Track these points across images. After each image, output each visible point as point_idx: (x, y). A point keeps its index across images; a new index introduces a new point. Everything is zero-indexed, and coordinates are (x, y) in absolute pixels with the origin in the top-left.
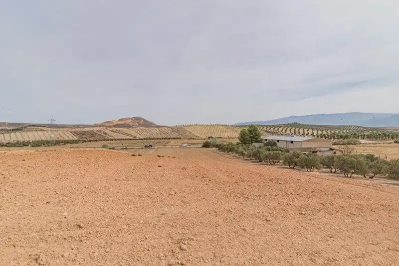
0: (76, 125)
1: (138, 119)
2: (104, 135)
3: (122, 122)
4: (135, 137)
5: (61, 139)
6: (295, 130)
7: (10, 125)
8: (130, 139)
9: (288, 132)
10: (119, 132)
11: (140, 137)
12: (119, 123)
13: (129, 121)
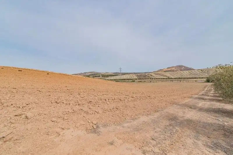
2: (151, 76)
8: (164, 79)
10: (159, 74)
11: (173, 77)
12: (167, 70)
13: (174, 68)
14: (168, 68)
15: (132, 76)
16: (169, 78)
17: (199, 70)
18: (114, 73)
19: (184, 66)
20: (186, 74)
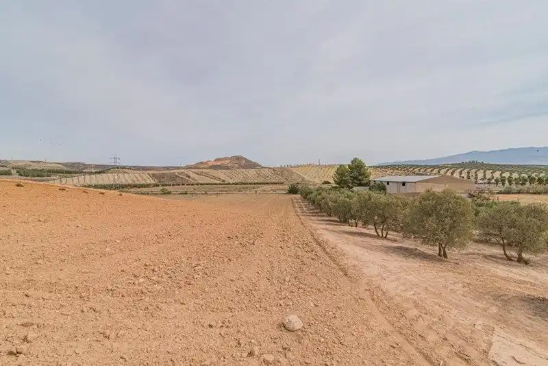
0: (166, 167)
1: (238, 158)
2: (187, 178)
3: (219, 163)
4: (223, 181)
5: (137, 182)
6: (468, 172)
7: (97, 166)
8: (216, 184)
9: (456, 175)
10: (206, 175)
11: (231, 182)
12: (215, 164)
13: (227, 161)
14: (215, 160)
15: (139, 178)
16: (223, 183)
17: (270, 168)
18: (65, 165)
19: (245, 159)
20: (251, 174)
